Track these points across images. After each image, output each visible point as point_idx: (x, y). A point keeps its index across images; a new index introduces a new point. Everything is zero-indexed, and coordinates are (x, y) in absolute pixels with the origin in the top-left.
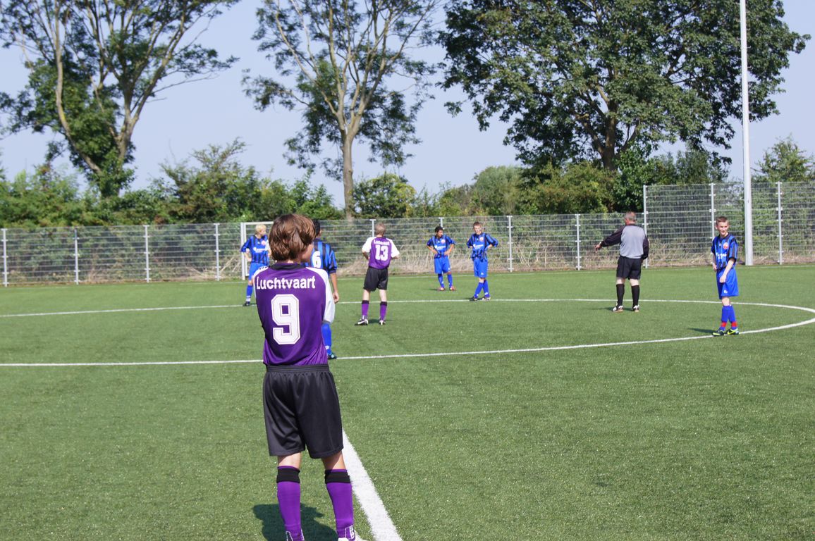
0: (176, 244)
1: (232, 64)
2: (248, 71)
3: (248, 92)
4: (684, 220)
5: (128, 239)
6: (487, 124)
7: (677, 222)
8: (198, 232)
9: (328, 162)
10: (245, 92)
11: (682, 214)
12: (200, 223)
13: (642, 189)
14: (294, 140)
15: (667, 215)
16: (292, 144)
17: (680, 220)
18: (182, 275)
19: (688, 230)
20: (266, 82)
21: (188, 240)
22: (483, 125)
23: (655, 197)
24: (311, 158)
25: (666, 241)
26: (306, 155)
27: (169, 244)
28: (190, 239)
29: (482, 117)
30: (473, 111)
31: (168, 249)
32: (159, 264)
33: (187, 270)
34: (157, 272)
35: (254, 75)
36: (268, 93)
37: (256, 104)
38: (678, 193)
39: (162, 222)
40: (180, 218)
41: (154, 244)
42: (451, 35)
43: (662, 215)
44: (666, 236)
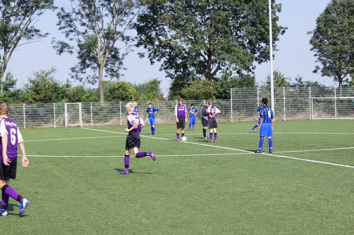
0: (36, 112)
1: (47, 36)
2: (54, 38)
3: (54, 47)
4: (246, 102)
5: (15, 110)
6: (154, 62)
7: (243, 103)
8: (45, 107)
9: (89, 77)
10: (53, 47)
11: (245, 100)
12: (46, 103)
13: (230, 89)
14: (74, 68)
15: (239, 100)
16: (73, 70)
17: (244, 102)
18: (38, 126)
19: (247, 107)
20: (62, 43)
21: (41, 111)
22: (152, 63)
23: (235, 93)
24: (81, 75)
25: (238, 112)
26: (79, 74)
27: (33, 112)
28: (42, 110)
29: (152, 59)
30: (148, 57)
31: (33, 114)
32: (29, 121)
33: (40, 123)
34: (28, 124)
35: (57, 40)
36: (63, 47)
37: (57, 52)
38: (245, 91)
39: (29, 103)
40: (37, 101)
41: (27, 112)
42: (139, 25)
43: (237, 101)
44: (238, 109)
